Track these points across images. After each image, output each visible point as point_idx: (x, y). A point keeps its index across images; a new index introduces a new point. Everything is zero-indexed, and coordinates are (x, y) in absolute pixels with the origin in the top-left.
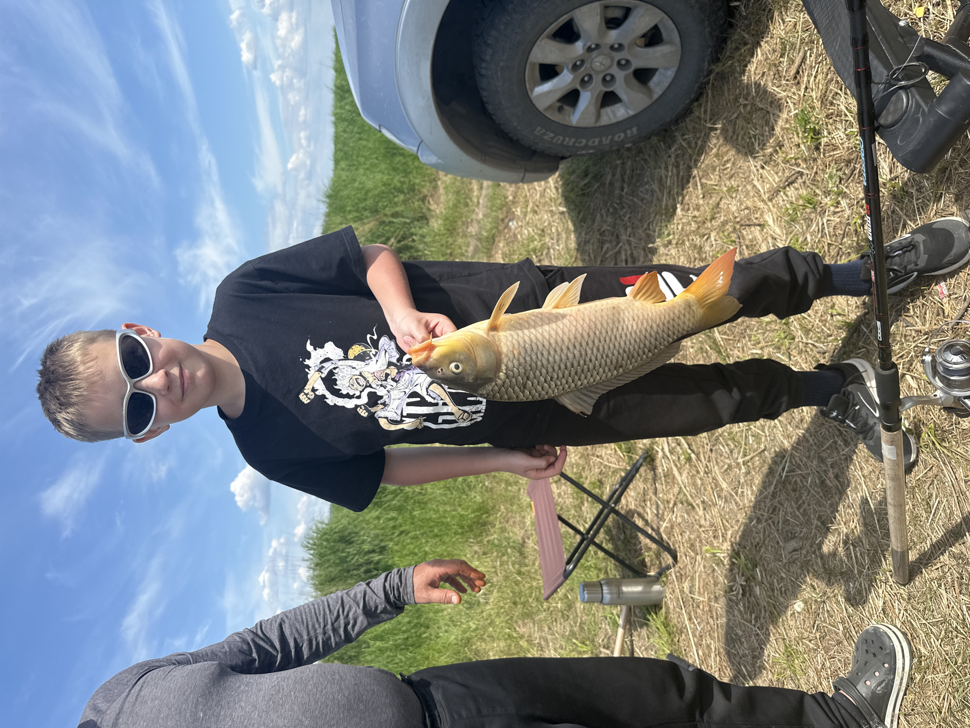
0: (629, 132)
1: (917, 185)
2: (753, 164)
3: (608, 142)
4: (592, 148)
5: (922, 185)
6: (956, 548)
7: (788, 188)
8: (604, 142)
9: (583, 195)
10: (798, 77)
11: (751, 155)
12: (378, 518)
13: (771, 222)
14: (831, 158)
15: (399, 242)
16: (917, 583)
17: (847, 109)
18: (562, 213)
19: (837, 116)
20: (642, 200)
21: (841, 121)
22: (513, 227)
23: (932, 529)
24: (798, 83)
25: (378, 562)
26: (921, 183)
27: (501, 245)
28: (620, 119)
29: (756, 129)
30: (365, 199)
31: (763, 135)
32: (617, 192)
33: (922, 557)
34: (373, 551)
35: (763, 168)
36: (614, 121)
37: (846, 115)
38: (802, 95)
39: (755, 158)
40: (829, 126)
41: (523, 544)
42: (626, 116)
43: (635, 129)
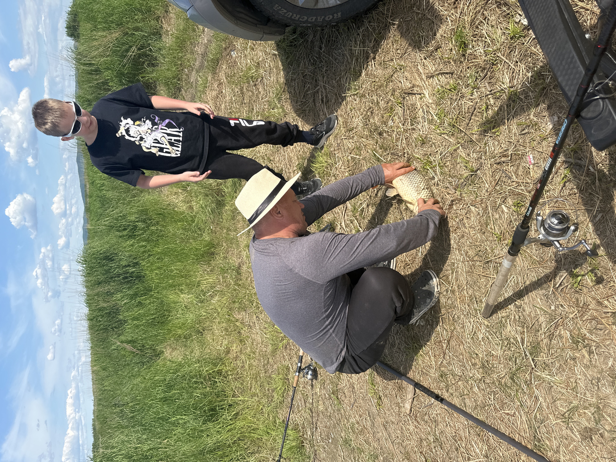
0: (335, 15)
1: (525, 94)
2: (419, 56)
3: (321, 20)
4: (310, 23)
5: (528, 94)
6: (518, 302)
7: (440, 75)
8: (319, 20)
9: (291, 46)
10: (456, 3)
11: (419, 48)
12: (132, 245)
13: (427, 96)
14: (472, 64)
15: (139, 49)
16: (494, 318)
17: (487, 33)
18: (275, 55)
19: (480, 37)
20: (336, 60)
21: (482, 41)
22: (234, 56)
23: (506, 292)
24: (456, 7)
25: (133, 272)
26: (528, 93)
27: (224, 67)
28: (331, 6)
29: (424, 32)
30: (112, 15)
31: (428, 37)
32: (317, 49)
33: (499, 305)
34: (129, 266)
35: (425, 59)
36: (327, 6)
37: (486, 38)
38: (458, 17)
39: (420, 51)
40: (474, 43)
41: (239, 267)
42: (335, 4)
43: (339, 14)
